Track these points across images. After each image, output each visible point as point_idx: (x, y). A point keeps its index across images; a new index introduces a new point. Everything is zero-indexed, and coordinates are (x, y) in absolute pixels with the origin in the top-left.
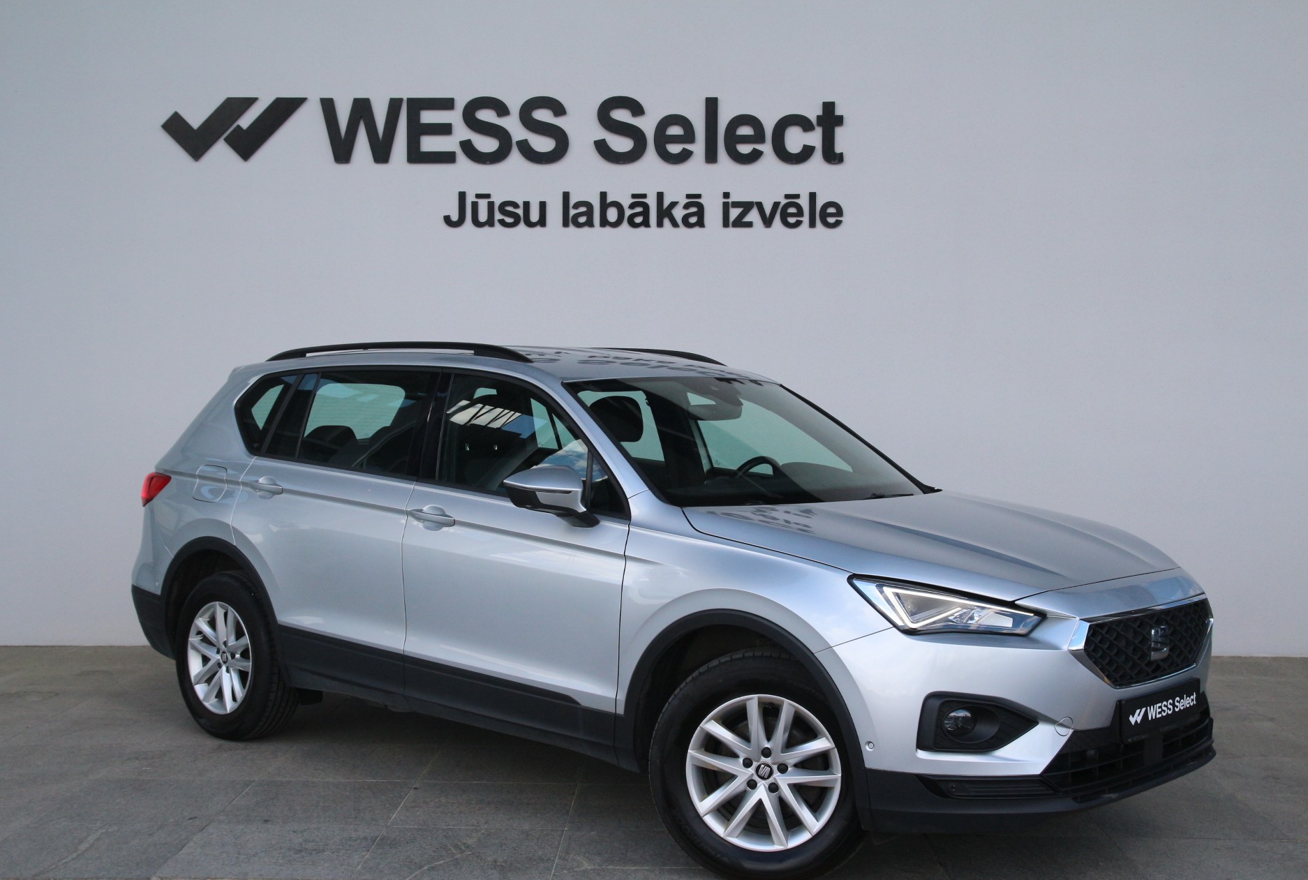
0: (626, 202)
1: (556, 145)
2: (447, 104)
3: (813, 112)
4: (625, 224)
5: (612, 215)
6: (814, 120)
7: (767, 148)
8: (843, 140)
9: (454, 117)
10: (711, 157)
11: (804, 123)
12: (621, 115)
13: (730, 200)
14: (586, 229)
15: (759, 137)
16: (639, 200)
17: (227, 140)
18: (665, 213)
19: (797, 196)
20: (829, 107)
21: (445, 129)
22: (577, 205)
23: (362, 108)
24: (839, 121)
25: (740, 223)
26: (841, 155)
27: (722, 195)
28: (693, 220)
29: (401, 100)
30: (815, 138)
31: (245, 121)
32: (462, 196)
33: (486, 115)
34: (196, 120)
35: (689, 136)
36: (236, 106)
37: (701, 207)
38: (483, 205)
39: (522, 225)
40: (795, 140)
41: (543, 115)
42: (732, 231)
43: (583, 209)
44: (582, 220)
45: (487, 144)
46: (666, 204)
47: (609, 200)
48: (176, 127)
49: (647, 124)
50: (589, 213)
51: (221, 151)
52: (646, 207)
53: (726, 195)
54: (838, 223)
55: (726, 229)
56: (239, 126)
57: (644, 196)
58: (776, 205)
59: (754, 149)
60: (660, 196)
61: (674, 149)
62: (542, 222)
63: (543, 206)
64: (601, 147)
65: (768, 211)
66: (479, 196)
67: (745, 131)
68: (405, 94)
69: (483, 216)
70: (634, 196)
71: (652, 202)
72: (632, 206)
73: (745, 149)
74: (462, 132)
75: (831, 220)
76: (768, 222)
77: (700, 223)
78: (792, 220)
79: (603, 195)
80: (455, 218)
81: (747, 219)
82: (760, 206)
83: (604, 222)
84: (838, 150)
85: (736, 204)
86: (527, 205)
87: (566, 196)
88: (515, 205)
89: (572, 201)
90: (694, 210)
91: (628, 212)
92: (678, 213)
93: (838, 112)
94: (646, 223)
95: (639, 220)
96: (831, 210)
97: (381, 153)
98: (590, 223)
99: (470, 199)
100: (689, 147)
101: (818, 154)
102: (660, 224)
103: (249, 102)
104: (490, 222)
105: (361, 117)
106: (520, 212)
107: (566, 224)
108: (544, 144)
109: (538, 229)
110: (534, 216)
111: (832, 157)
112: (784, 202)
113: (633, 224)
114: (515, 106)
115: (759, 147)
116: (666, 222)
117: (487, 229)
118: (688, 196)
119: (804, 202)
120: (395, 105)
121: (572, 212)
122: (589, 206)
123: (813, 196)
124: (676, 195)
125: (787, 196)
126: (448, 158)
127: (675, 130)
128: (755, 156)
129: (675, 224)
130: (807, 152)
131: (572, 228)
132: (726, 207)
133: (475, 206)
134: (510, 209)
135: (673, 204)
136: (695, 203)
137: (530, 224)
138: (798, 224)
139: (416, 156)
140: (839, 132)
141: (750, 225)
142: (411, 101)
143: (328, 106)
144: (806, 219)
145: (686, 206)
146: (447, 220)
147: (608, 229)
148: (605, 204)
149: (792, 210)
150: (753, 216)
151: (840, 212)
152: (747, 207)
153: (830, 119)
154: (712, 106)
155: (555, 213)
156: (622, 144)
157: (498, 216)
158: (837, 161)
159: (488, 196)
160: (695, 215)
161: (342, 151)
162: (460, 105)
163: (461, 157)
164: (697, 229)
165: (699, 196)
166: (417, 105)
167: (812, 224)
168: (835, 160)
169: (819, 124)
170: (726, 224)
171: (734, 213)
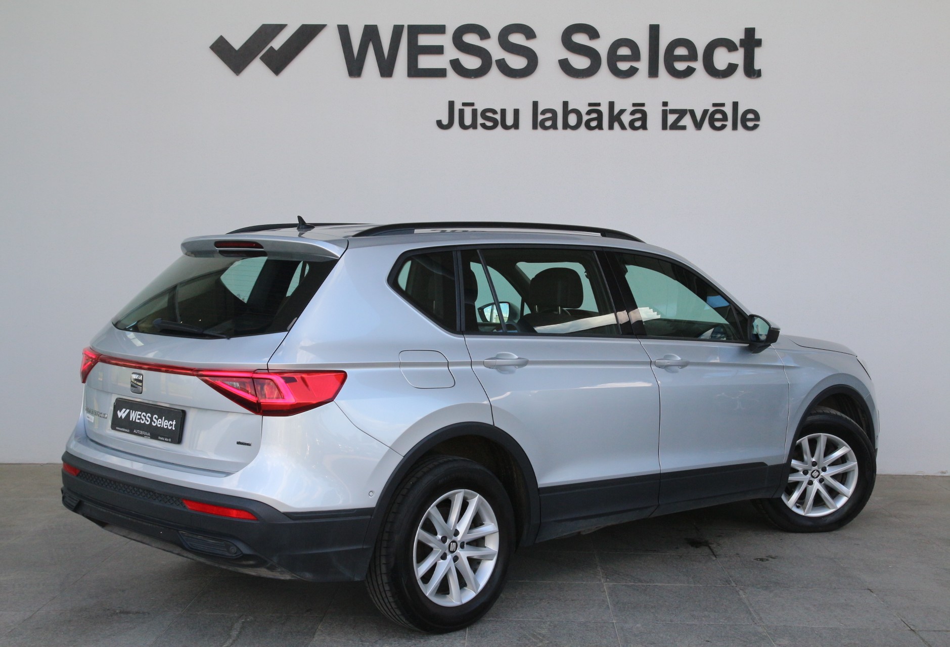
0: (584, 109)
1: (528, 62)
2: (440, 30)
3: (737, 36)
4: (583, 126)
5: (572, 119)
6: (738, 43)
7: (698, 65)
8: (761, 58)
9: (445, 40)
10: (653, 72)
11: (730, 46)
12: (580, 39)
13: (668, 108)
14: (551, 131)
15: (693, 56)
16: (594, 108)
17: (262, 58)
18: (615, 119)
19: (723, 105)
20: (750, 32)
21: (438, 50)
22: (544, 112)
23: (371, 33)
24: (759, 43)
25: (675, 126)
26: (759, 71)
27: (661, 104)
28: (638, 124)
29: (403, 26)
30: (738, 57)
31: (277, 43)
32: (451, 104)
33: (471, 39)
34: (237, 42)
35: (635, 55)
36: (269, 31)
37: (644, 114)
38: (468, 111)
39: (499, 127)
40: (722, 58)
41: (517, 39)
42: (669, 133)
43: (549, 115)
44: (548, 124)
45: (471, 62)
46: (616, 111)
47: (570, 108)
48: (221, 48)
49: (602, 47)
50: (554, 118)
51: (257, 68)
52: (600, 113)
53: (665, 104)
54: (756, 127)
55: (665, 132)
56: (272, 48)
57: (599, 105)
58: (705, 112)
59: (688, 66)
60: (611, 105)
61: (623, 66)
62: (516, 125)
63: (516, 112)
64: (565, 65)
65: (699, 116)
66: (464, 104)
67: (681, 51)
68: (407, 21)
69: (468, 121)
70: (590, 105)
71: (604, 109)
72: (589, 113)
73: (680, 66)
74: (452, 52)
75: (750, 124)
76: (698, 125)
77: (644, 127)
78: (718, 124)
79: (565, 104)
80: (445, 122)
81: (681, 123)
82: (692, 113)
83: (566, 126)
84: (756, 67)
85: (673, 111)
86: (503, 112)
87: (535, 105)
88: (494, 112)
89: (540, 109)
90: (638, 115)
91: (585, 118)
92: (626, 118)
93: (757, 36)
94: (600, 127)
95: (594, 124)
96: (750, 116)
97: (386, 69)
98: (554, 126)
99: (458, 106)
100: (635, 64)
101: (740, 70)
102: (611, 127)
103: (280, 28)
104: (474, 126)
105: (370, 40)
106: (498, 117)
107: (535, 127)
108: (517, 62)
109: (512, 131)
110: (510, 121)
111: (751, 72)
112: (712, 109)
113: (589, 127)
114: (494, 32)
115: (692, 64)
116: (616, 125)
117: (471, 131)
118: (634, 105)
119: (728, 110)
120: (397, 31)
121: (540, 117)
122: (553, 112)
123: (735, 105)
124: (624, 103)
125: (714, 105)
126: (440, 73)
127: (624, 51)
128: (690, 71)
129: (623, 127)
130: (731, 69)
131: (540, 130)
132: (665, 114)
133: (461, 112)
134: (489, 114)
135: (622, 111)
136: (639, 110)
137: (506, 127)
138: (723, 127)
139: (414, 71)
140: (758, 52)
141: (684, 128)
142: (410, 27)
143: (344, 31)
144: (729, 123)
145: (633, 113)
146: (439, 123)
147: (569, 131)
148: (566, 111)
149: (718, 116)
150: (687, 121)
151: (757, 117)
152: (682, 113)
153: (751, 41)
154: (654, 31)
155: (526, 119)
156: (580, 62)
157: (480, 120)
158: (756, 76)
159: (472, 104)
160: (640, 120)
161: (355, 68)
162: (450, 31)
163: (451, 72)
164: (641, 131)
165: (643, 105)
166: (415, 31)
167: (735, 127)
168: (754, 76)
169: (741, 45)
170: (664, 127)
171: (671, 118)
